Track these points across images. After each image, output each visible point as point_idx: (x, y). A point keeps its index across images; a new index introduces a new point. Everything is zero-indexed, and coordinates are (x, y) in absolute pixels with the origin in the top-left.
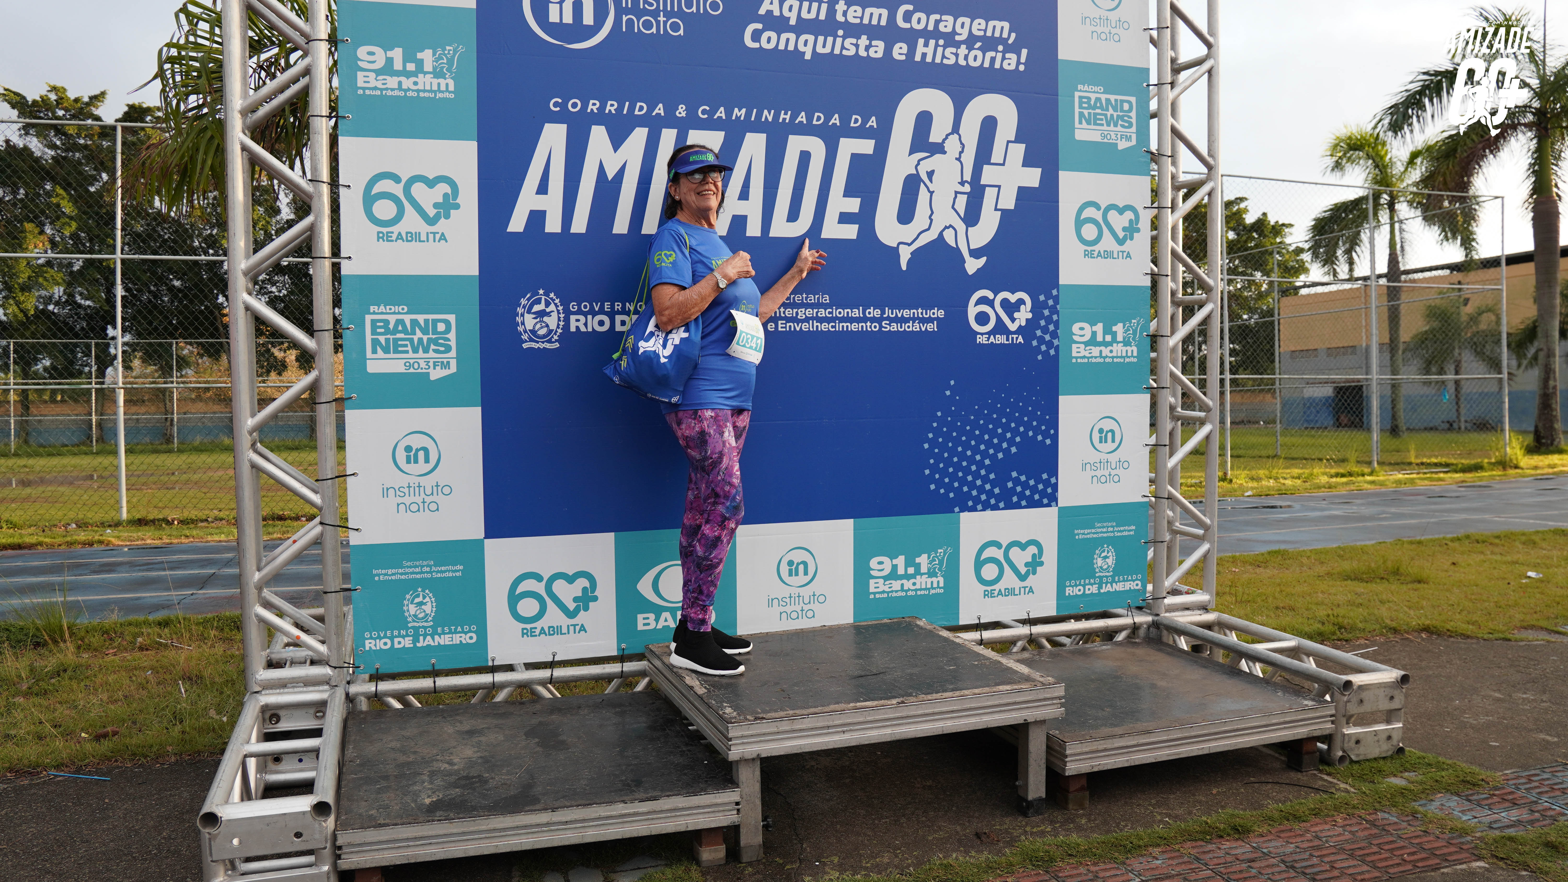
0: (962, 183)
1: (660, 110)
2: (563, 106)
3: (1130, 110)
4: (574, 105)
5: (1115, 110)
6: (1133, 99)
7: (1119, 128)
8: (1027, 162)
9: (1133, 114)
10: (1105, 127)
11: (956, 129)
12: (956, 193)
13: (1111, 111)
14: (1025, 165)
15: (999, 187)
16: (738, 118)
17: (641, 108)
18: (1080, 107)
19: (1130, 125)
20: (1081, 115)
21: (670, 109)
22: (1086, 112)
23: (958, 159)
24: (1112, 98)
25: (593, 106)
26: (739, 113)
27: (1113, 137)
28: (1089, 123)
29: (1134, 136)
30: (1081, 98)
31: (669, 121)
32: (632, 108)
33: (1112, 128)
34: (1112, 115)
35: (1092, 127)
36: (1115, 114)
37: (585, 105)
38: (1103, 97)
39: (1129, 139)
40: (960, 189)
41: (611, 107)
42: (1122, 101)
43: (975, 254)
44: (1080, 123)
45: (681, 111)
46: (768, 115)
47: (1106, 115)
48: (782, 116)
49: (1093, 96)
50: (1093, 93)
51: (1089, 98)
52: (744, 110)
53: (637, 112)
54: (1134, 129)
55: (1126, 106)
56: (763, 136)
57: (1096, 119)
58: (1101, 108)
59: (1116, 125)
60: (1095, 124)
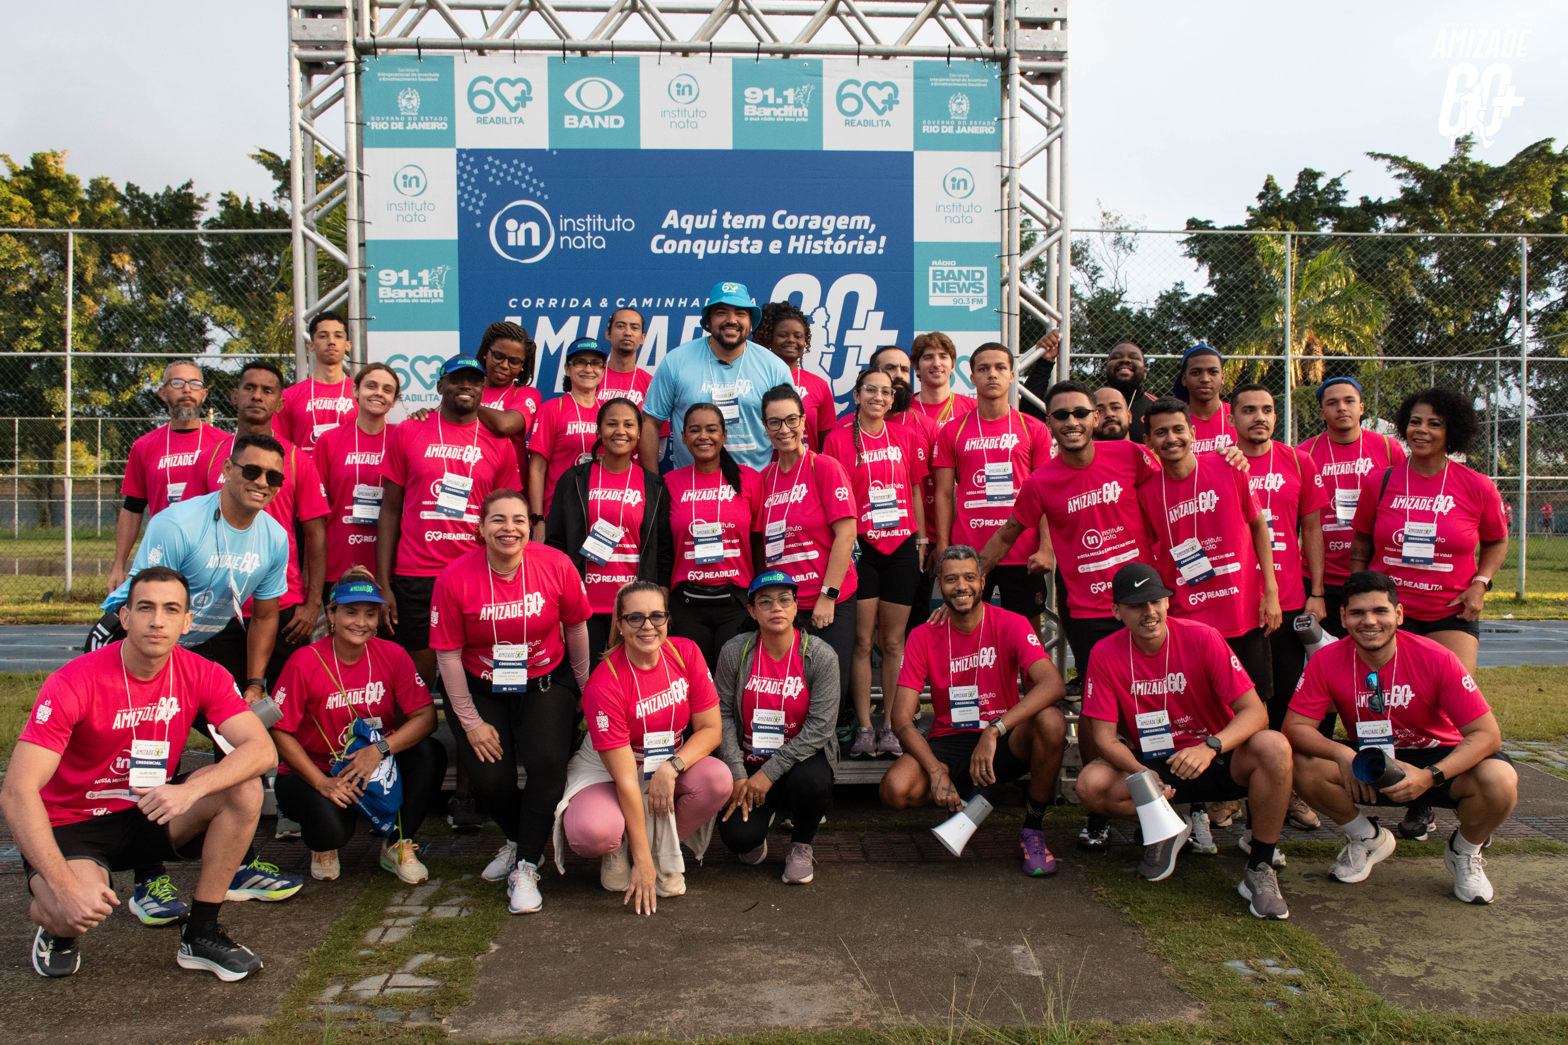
0: (828, 345)
1: (588, 303)
2: (519, 304)
3: (982, 278)
4: (527, 303)
5: (967, 278)
6: (984, 269)
7: (971, 294)
8: (886, 325)
9: (985, 281)
10: (958, 294)
11: (823, 303)
12: (823, 353)
13: (963, 280)
14: (884, 327)
15: (860, 347)
16: (646, 306)
17: (574, 303)
18: (934, 279)
19: (982, 290)
20: (935, 285)
21: (596, 302)
22: (939, 283)
23: (825, 327)
24: (965, 269)
25: (540, 302)
26: (647, 302)
27: (965, 301)
28: (942, 291)
29: (985, 300)
30: (934, 271)
31: (595, 310)
32: (568, 303)
33: (964, 294)
34: (964, 284)
35: (945, 294)
36: (967, 283)
37: (534, 303)
38: (956, 270)
39: (981, 301)
40: (826, 350)
41: (553, 302)
42: (974, 272)
43: (841, 399)
44: (934, 291)
45: (604, 303)
46: (670, 302)
47: (958, 284)
48: (681, 302)
49: (946, 270)
50: (947, 266)
51: (942, 272)
52: (651, 300)
53: (571, 306)
54: (985, 293)
55: (978, 275)
56: (665, 319)
57: (948, 288)
58: (954, 278)
59: (967, 291)
60: (948, 292)
